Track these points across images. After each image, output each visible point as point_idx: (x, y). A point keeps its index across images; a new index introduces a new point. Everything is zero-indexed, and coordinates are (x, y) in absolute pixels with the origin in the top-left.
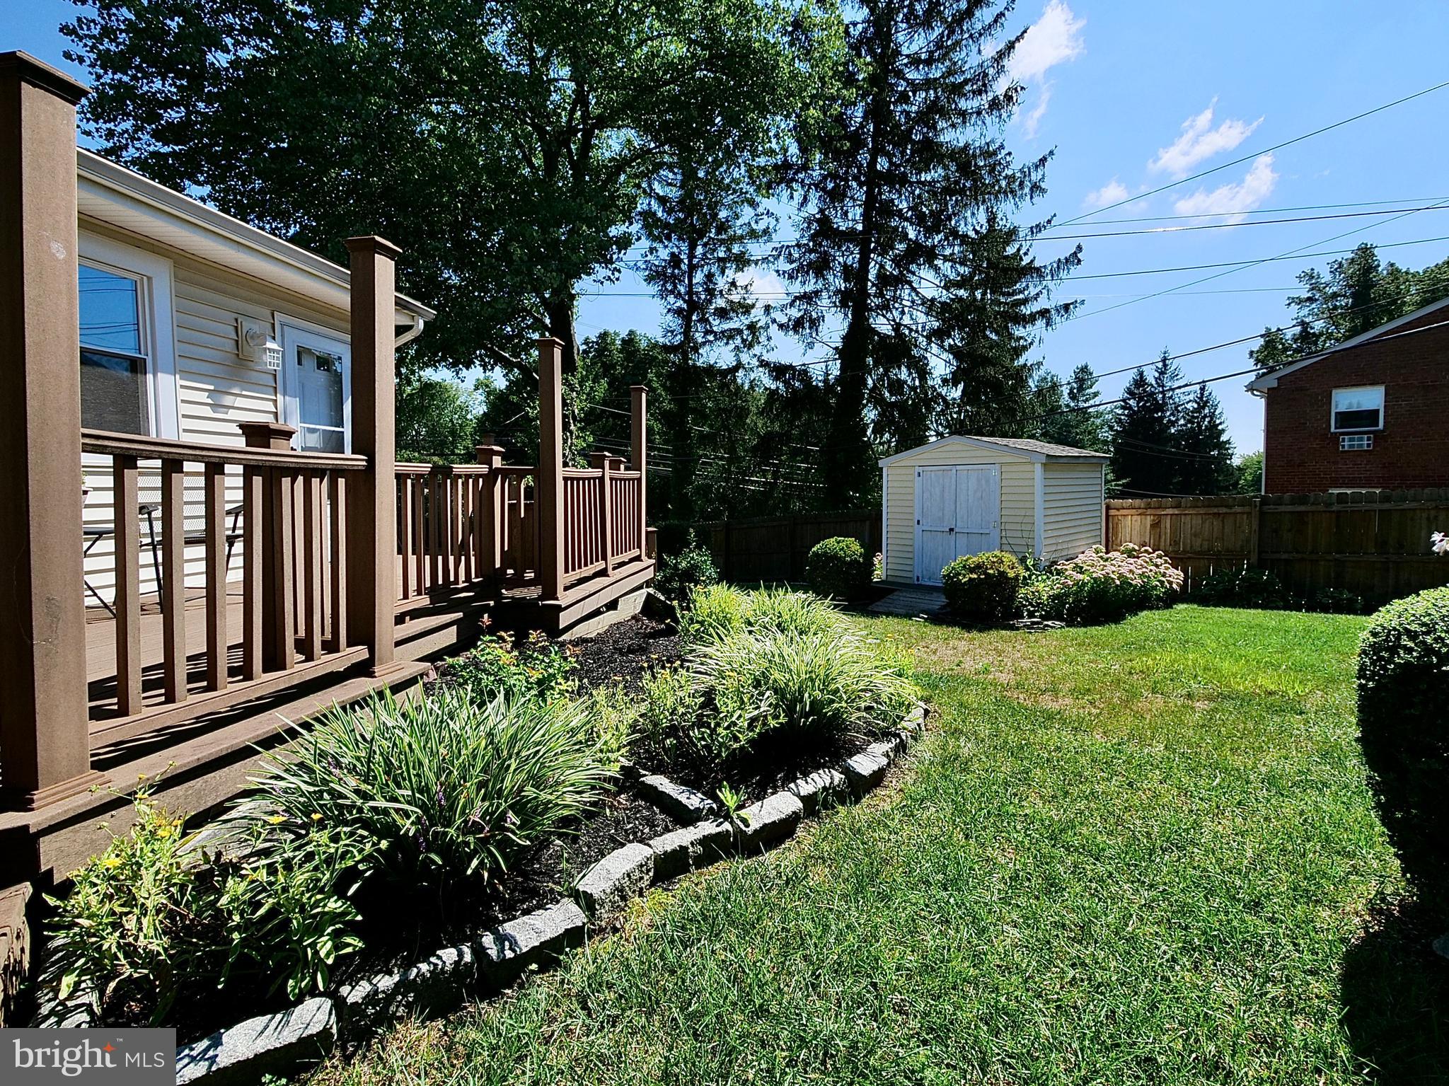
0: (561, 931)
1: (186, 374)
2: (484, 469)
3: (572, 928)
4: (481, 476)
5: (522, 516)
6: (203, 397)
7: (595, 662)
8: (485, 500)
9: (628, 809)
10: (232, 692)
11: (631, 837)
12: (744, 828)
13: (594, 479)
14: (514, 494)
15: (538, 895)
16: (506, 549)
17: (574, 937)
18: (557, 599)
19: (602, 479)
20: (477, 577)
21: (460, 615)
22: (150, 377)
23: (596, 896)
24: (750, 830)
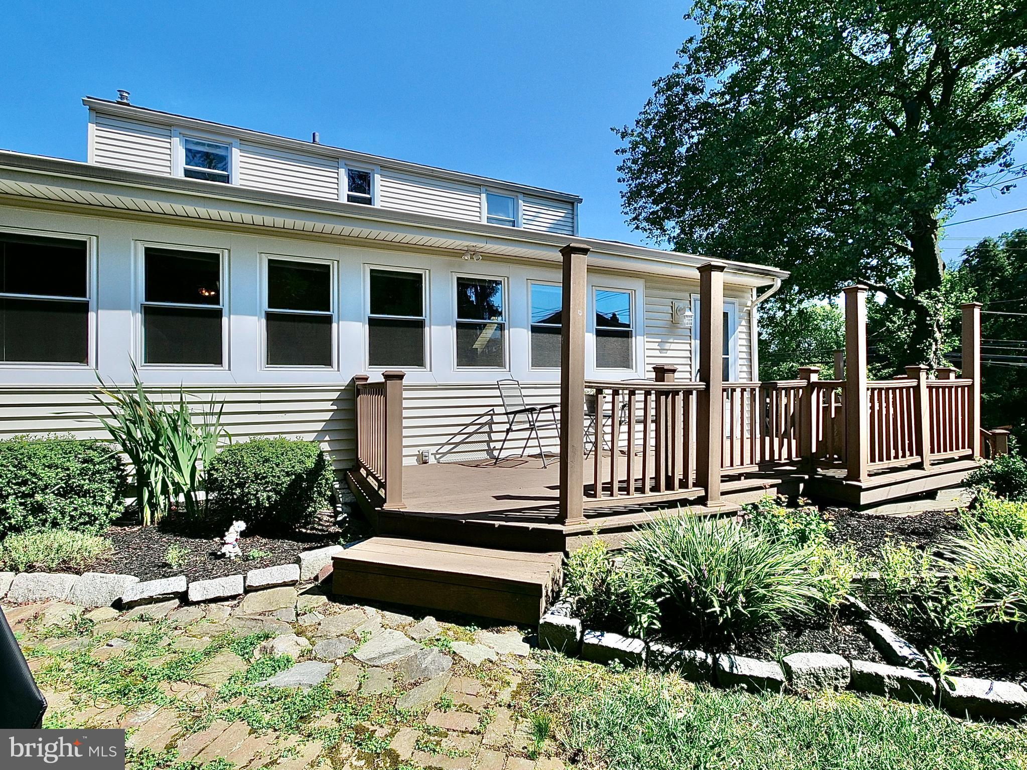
0: (765, 676)
1: (649, 335)
2: (804, 383)
3: (773, 679)
4: (800, 388)
5: (833, 416)
6: (656, 346)
7: (873, 533)
8: (804, 405)
9: (848, 635)
10: (636, 498)
11: (841, 652)
12: (948, 690)
13: (908, 388)
14: (827, 400)
15: (760, 652)
16: (820, 439)
17: (773, 685)
18: (859, 481)
19: (917, 389)
20: (797, 457)
21: (780, 481)
22: (634, 338)
23: (794, 669)
24: (954, 694)
